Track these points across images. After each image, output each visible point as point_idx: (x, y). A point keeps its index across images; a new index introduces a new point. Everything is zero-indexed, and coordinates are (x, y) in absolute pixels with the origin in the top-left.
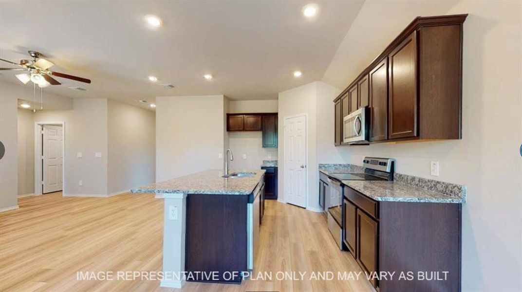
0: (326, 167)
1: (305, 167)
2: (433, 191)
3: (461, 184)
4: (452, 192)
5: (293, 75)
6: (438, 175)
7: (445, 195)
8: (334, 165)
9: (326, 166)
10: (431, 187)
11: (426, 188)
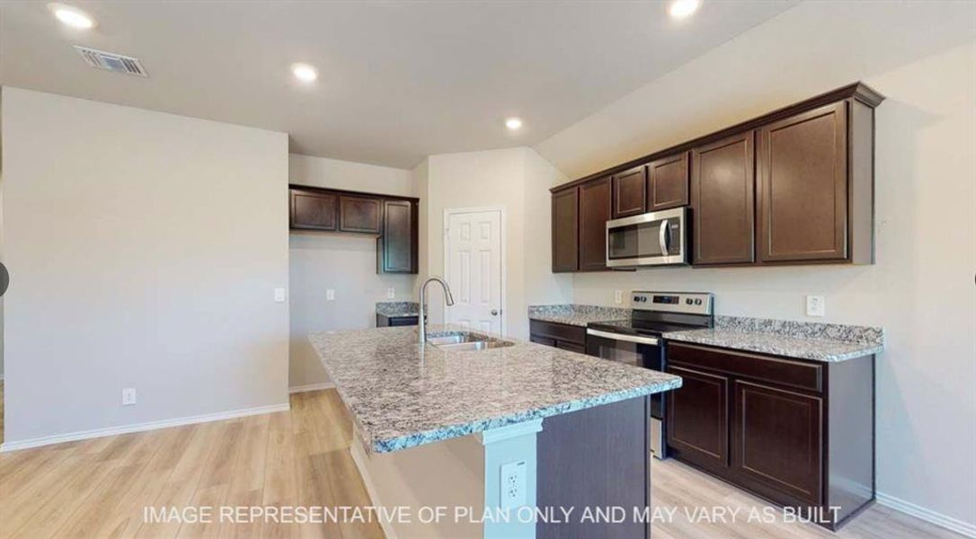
0: (540, 312)
1: (499, 314)
2: (819, 339)
3: (880, 327)
4: (861, 337)
5: (504, 126)
6: (823, 315)
7: (847, 342)
8: (553, 307)
9: (541, 309)
10: (814, 333)
11: (801, 336)
